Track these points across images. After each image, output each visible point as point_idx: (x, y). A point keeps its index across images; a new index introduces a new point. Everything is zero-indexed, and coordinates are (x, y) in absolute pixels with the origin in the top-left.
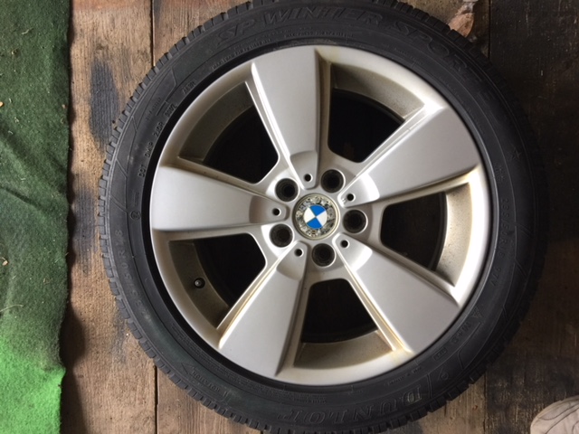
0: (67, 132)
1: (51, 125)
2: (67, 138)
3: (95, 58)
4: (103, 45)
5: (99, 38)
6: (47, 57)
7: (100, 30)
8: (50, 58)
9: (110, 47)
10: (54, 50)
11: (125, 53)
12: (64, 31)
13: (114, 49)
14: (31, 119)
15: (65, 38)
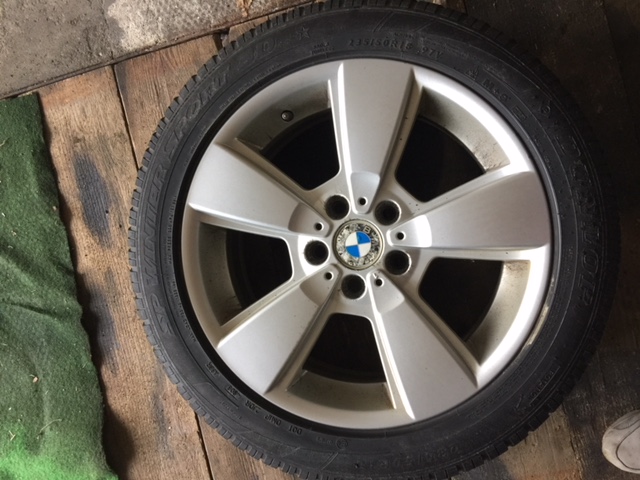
0: (64, 233)
1: (48, 230)
2: (66, 239)
3: (75, 152)
4: (79, 137)
5: (74, 131)
6: (29, 163)
7: (73, 123)
8: (31, 163)
9: (87, 137)
10: (33, 154)
11: (102, 139)
12: (39, 133)
13: (91, 138)
14: (27, 228)
15: (43, 140)
